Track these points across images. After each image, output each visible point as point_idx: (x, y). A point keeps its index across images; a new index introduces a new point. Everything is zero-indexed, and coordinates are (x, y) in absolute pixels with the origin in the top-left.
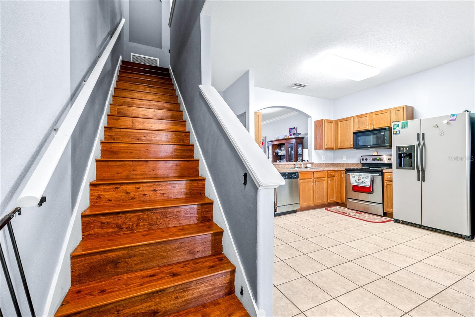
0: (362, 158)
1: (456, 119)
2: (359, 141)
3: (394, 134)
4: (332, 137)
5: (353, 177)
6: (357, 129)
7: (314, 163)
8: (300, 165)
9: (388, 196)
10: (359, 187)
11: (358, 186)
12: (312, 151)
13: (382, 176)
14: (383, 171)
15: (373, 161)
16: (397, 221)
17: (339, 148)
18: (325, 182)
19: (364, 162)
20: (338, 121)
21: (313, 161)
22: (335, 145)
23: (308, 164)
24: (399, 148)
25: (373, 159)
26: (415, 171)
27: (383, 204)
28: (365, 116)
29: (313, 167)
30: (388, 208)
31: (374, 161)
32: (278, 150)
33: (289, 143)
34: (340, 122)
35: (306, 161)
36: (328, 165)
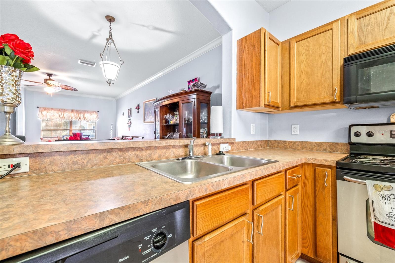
2: (368, 80)
4: (277, 78)
5: (385, 198)
6: (353, 51)
8: (202, 148)
12: (231, 112)
15: (394, 137)
17: (292, 105)
18: (280, 212)
20: (293, 41)
21: (233, 137)
22: (283, 98)
23: (223, 143)
29: (234, 150)
32: (170, 115)
33: (186, 101)
34: (296, 42)
35: (217, 135)
36: (260, 144)
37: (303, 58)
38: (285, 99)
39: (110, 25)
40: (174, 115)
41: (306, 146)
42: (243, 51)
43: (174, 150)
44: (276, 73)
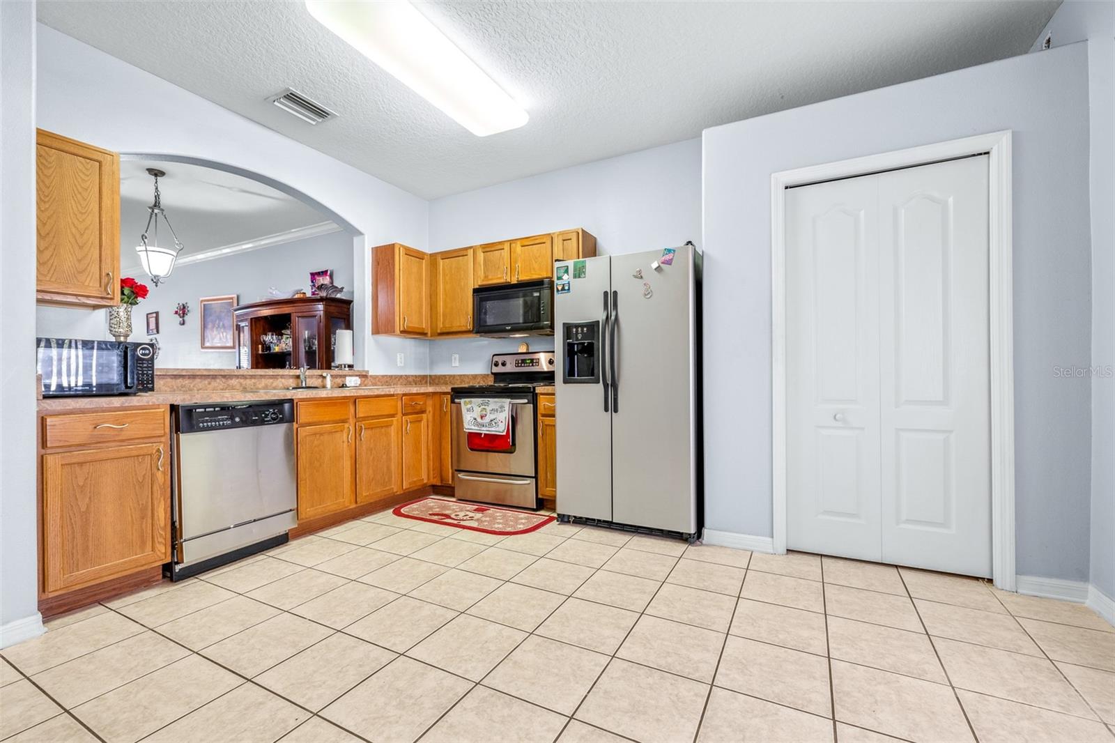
0: (496, 359)
1: (672, 259)
2: (485, 313)
3: (558, 291)
4: (420, 299)
5: (468, 410)
6: (480, 282)
7: (370, 374)
8: (320, 380)
9: (546, 456)
10: (483, 436)
11: (481, 434)
12: (364, 338)
13: (533, 404)
14: (537, 392)
15: (518, 366)
16: (564, 519)
17: (439, 331)
18: (393, 431)
19: (500, 369)
20: (439, 258)
21: (366, 369)
22: (431, 322)
23: (350, 376)
24: (568, 328)
25: (518, 363)
26: (600, 387)
27: (536, 477)
28: (500, 247)
29: (365, 386)
30: (547, 487)
31: (521, 366)
32: (273, 335)
33: (305, 314)
34: (442, 259)
35: (345, 367)
36: (414, 379)
37: (447, 278)
38: (433, 326)
39: (156, 182)
40: (282, 335)
42: (379, 264)
43: (283, 380)
44: (420, 293)
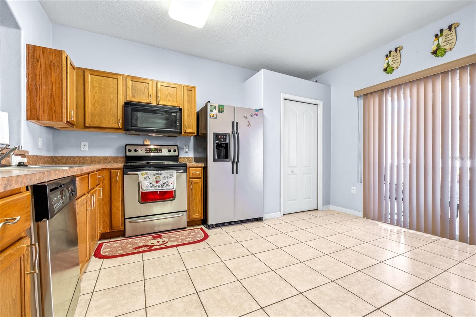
0: (129, 147)
1: (258, 114)
2: (137, 119)
3: (210, 116)
4: (73, 99)
5: (145, 178)
6: (129, 99)
7: (28, 154)
9: (193, 199)
10: (158, 193)
13: (186, 172)
14: (187, 166)
15: (147, 152)
17: (86, 125)
19: (133, 154)
20: (88, 73)
21: (25, 150)
23: (18, 155)
24: (216, 136)
25: (147, 151)
26: (230, 164)
27: (187, 211)
31: (149, 152)
34: (91, 75)
36: (47, 160)
37: (96, 89)
38: (80, 119)
41: (95, 160)
44: (73, 94)
